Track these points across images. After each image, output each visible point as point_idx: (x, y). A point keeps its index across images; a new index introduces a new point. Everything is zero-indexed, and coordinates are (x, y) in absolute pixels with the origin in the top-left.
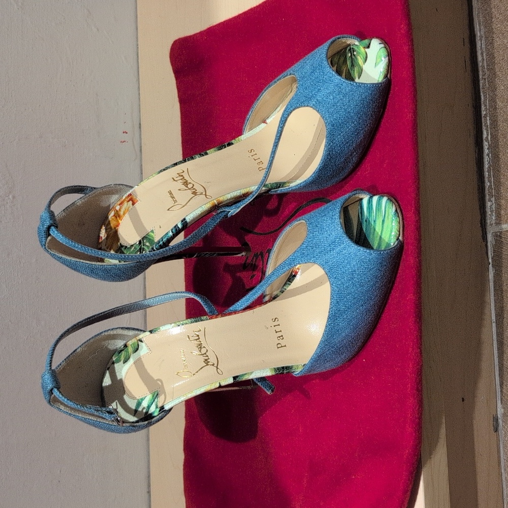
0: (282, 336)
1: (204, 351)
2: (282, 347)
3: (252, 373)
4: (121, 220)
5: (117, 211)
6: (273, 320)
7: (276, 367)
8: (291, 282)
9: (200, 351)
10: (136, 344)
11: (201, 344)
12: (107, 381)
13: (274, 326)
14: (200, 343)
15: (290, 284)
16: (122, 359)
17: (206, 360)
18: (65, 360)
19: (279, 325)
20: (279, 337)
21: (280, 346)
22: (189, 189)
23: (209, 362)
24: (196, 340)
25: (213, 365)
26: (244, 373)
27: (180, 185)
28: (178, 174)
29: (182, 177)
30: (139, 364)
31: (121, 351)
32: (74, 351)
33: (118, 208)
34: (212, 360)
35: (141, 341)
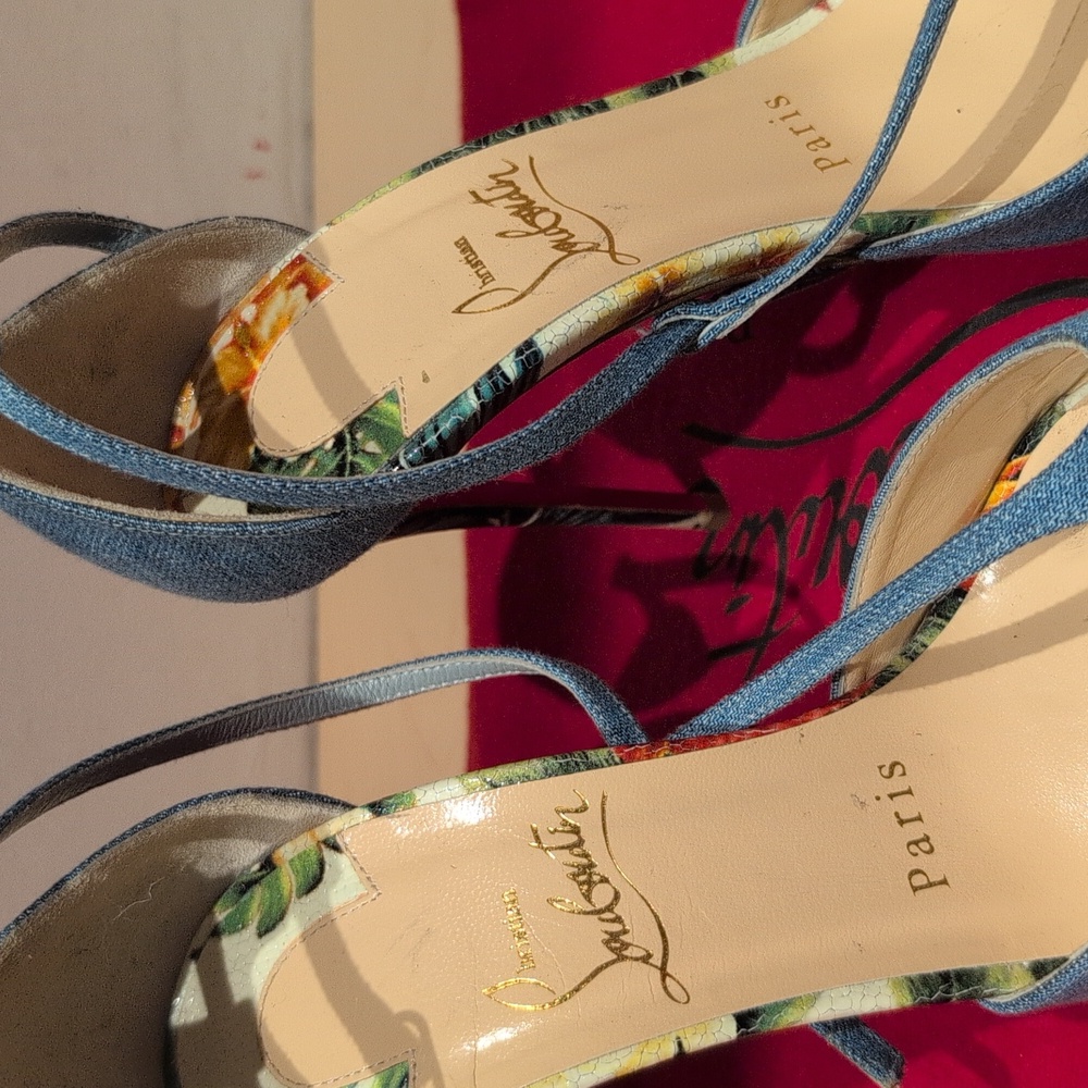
0: (927, 839)
1: (602, 896)
2: (930, 885)
3: (814, 999)
4: (262, 359)
5: (245, 325)
6: (886, 772)
7: (915, 972)
8: (948, 619)
9: (588, 897)
10: (314, 858)
11: (592, 865)
12: (189, 1006)
13: (892, 796)
14: (585, 861)
15: (941, 627)
16: (254, 917)
17: (614, 936)
18: (17, 921)
19: (909, 792)
20: (916, 843)
21: (920, 882)
22: (543, 231)
23: (626, 946)
24: (570, 847)
25: (646, 959)
26: (783, 998)
27: (502, 215)
28: (493, 177)
29: (511, 189)
30: (324, 943)
31: (250, 884)
32: (57, 887)
33: (248, 313)
34: (642, 936)
35: (336, 848)
